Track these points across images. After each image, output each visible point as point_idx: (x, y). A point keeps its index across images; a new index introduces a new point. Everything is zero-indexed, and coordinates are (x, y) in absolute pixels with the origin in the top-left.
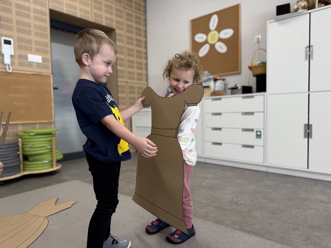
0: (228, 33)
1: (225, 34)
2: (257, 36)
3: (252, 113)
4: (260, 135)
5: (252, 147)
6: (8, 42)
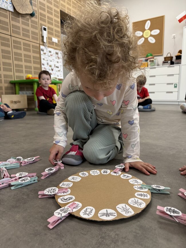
0: (156, 32)
1: (154, 32)
2: (173, 35)
3: (173, 75)
4: (176, 86)
5: (172, 92)
6: (45, 29)
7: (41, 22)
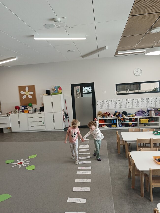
1: (31, 93)
2: (40, 95)
3: (41, 117)
4: (44, 123)
5: (42, 126)
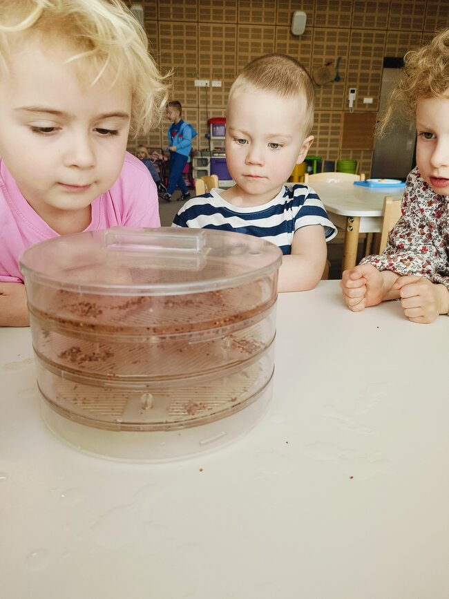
6: (353, 91)
7: (348, 84)
